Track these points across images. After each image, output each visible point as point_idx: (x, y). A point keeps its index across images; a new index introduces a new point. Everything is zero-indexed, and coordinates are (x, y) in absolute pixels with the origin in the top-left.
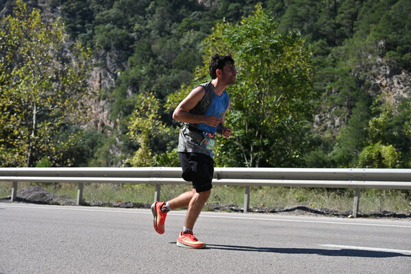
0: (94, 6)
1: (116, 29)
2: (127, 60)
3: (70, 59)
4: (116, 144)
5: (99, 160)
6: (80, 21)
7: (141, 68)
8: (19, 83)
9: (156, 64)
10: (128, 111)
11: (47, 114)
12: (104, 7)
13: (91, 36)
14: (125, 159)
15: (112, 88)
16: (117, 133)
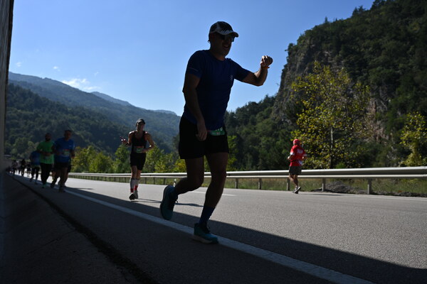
0: (367, 56)
1: (385, 69)
2: (395, 90)
3: (352, 94)
4: (391, 150)
5: (380, 163)
6: (358, 68)
7: (407, 95)
8: (321, 114)
9: (418, 91)
10: (400, 126)
11: (340, 133)
12: (374, 55)
13: (366, 77)
14: (400, 161)
15: (385, 112)
16: (392, 143)
